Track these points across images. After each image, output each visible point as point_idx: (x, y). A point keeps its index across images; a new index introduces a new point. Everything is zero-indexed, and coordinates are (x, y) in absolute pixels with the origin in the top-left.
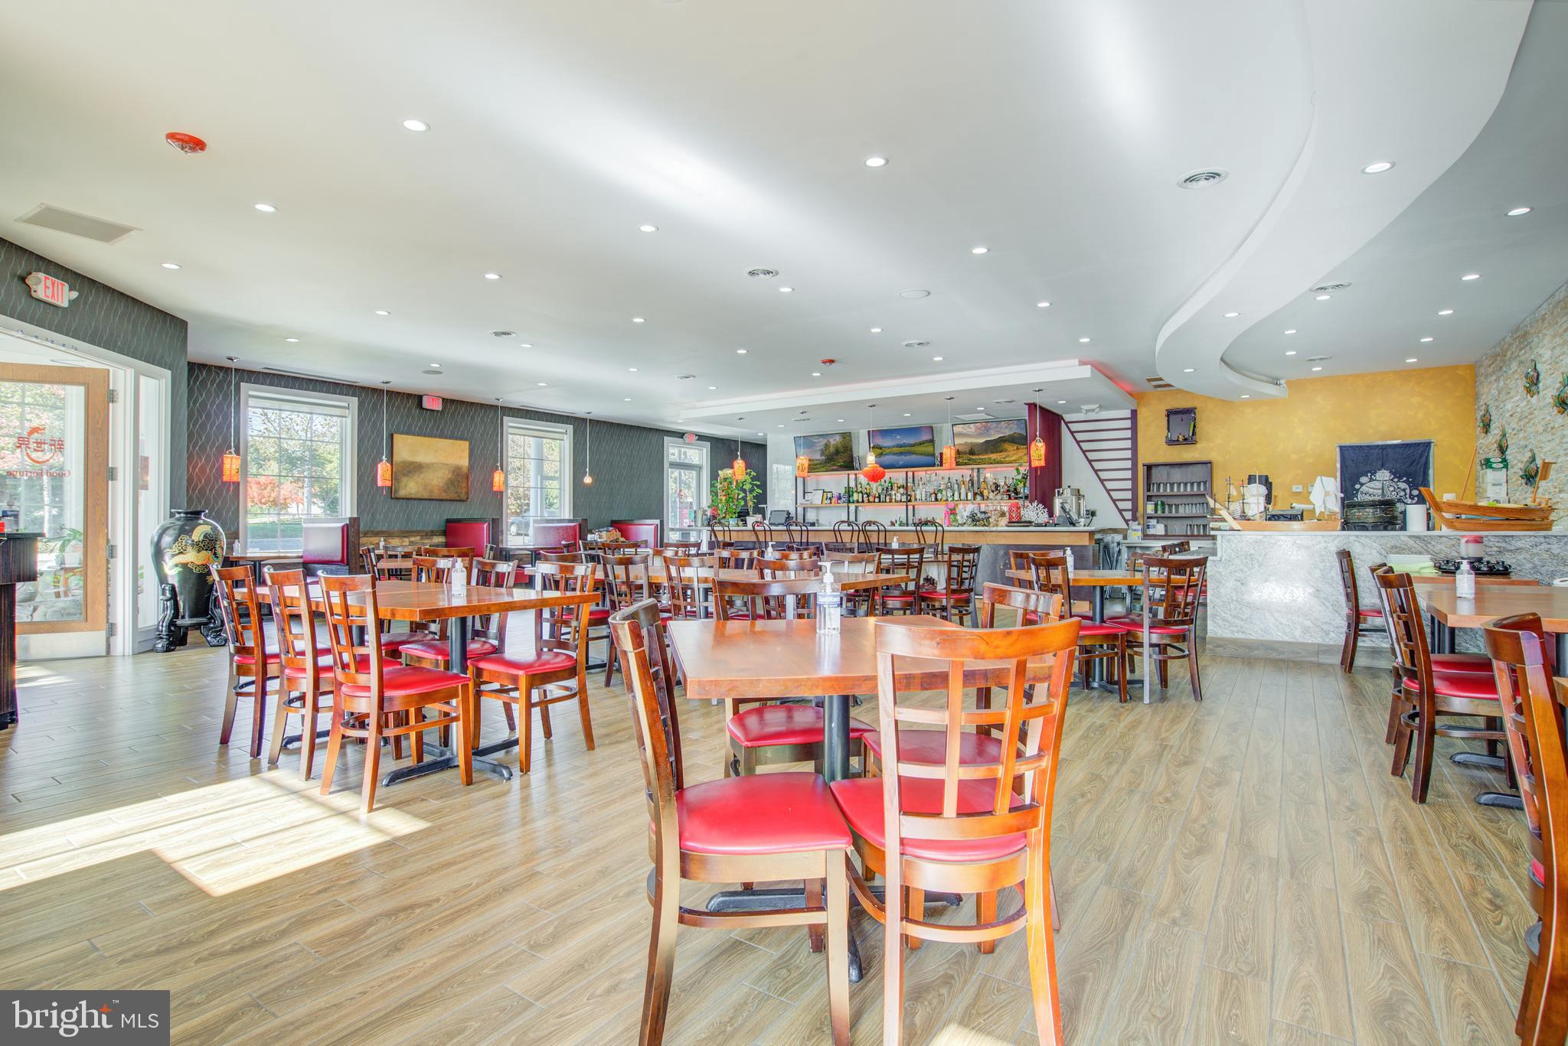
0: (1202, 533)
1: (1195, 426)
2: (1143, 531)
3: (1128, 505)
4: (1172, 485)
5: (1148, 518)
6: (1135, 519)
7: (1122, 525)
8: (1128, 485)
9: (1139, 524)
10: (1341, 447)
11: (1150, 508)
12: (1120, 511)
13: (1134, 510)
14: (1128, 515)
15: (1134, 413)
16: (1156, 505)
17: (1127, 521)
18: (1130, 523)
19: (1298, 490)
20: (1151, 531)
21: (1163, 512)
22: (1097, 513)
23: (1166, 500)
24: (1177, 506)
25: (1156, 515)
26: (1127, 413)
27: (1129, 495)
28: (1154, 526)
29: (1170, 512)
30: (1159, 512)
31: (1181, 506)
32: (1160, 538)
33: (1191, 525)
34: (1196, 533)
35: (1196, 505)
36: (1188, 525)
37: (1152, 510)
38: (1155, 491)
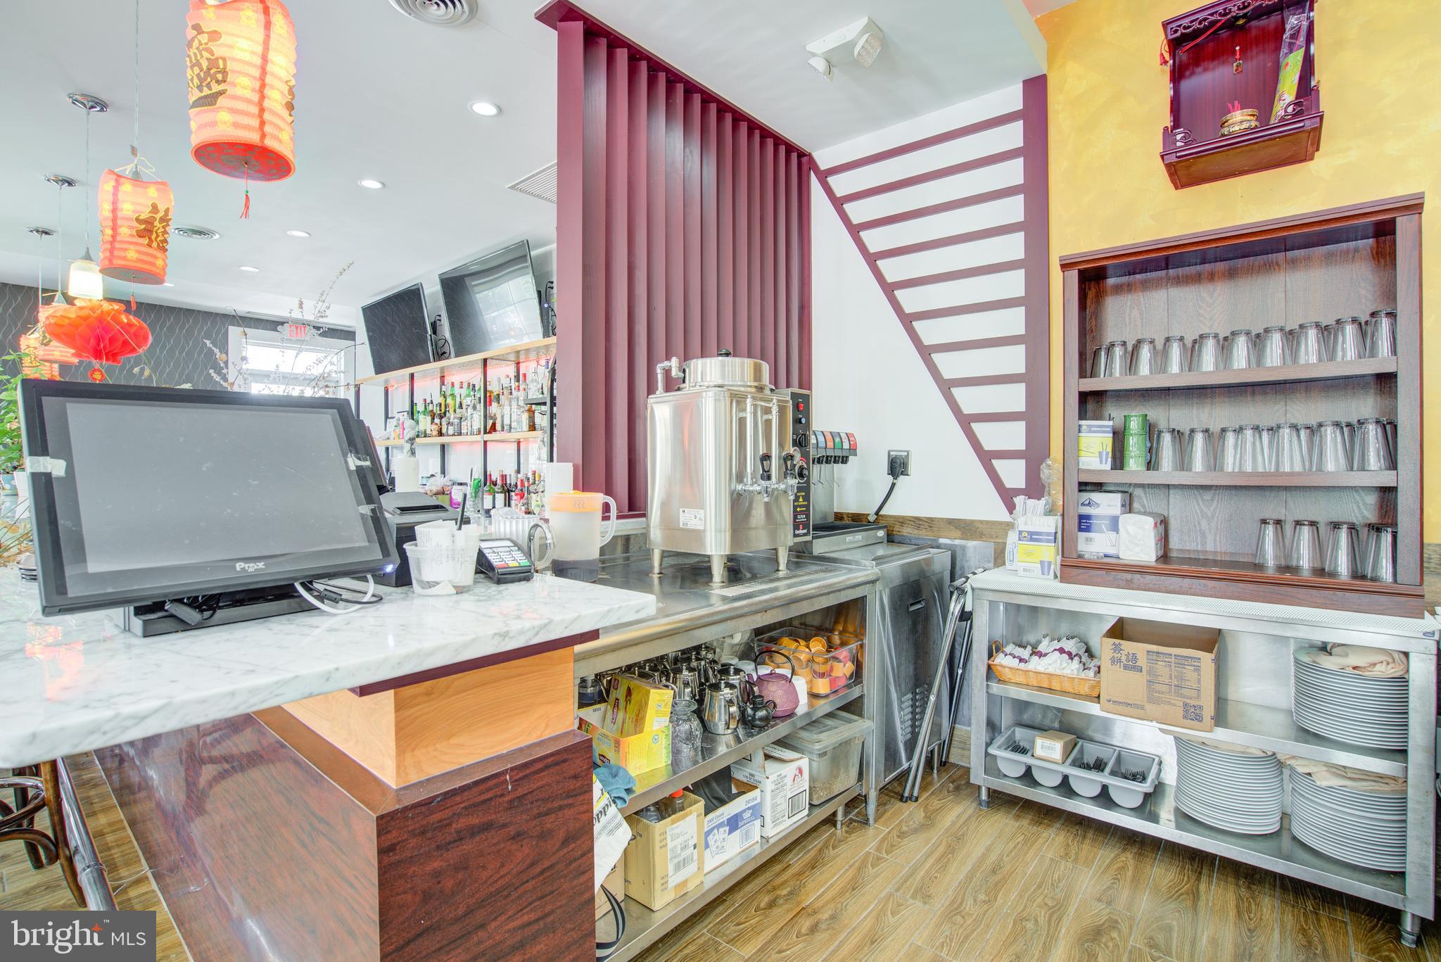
0: (1343, 566)
1: (1306, 67)
2: (1065, 542)
3: (1013, 436)
4: (1192, 347)
5: (1083, 486)
6: (1035, 488)
7: (993, 510)
8: (1014, 360)
9: (1050, 512)
11: (1094, 447)
12: (987, 458)
13: (1034, 455)
14: (1014, 473)
15: (1036, 88)
16: (1119, 437)
17: (1008, 497)
18: (1019, 500)
20: (1095, 545)
21: (1151, 465)
22: (913, 467)
23: (1160, 414)
24: (1215, 439)
25: (1118, 477)
26: (1012, 98)
27: (1014, 398)
28: (1114, 524)
29: (1183, 462)
30: (1135, 462)
31: (1230, 438)
32: (1129, 576)
33: (1278, 522)
34: (1305, 560)
35: (1314, 430)
36: (1264, 522)
37: (1100, 454)
38: (1117, 373)
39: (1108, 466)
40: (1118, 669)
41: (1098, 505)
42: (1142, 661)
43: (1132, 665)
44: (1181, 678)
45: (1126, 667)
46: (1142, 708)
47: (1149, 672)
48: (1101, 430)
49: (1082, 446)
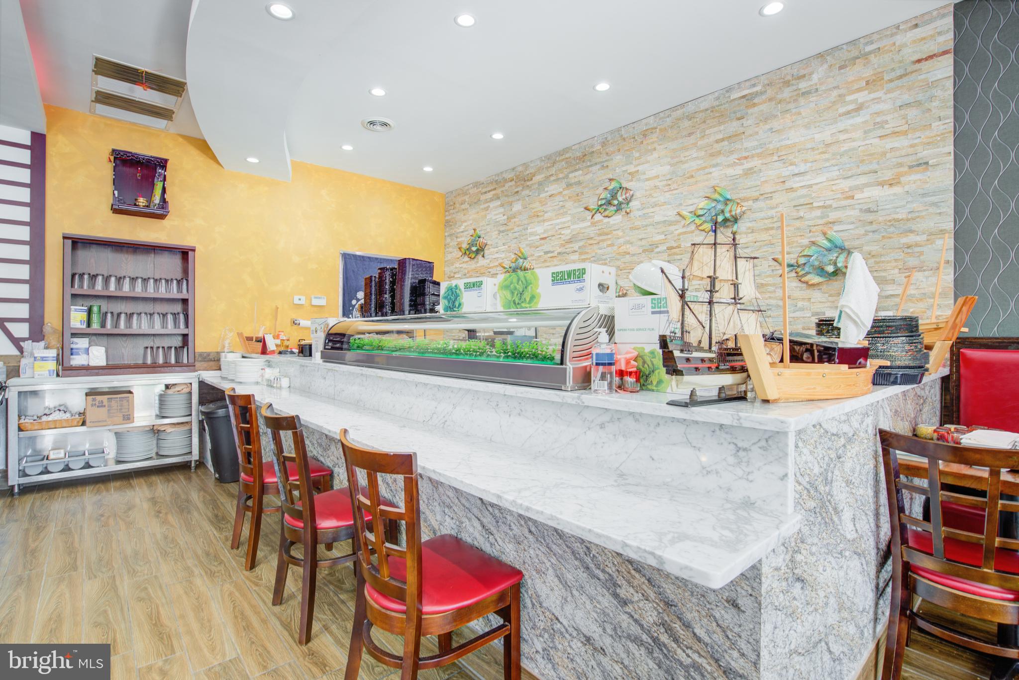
0: (173, 361)
1: (164, 190)
2: (64, 360)
4: (119, 280)
5: (74, 335)
6: (36, 337)
9: (47, 347)
10: (346, 257)
11: (77, 318)
13: (35, 320)
15: (39, 139)
16: (89, 313)
19: (300, 302)
20: (78, 360)
21: (103, 325)
23: (105, 306)
24: (130, 316)
25: (89, 331)
26: (24, 138)
28: (87, 351)
29: (116, 325)
30: (96, 325)
31: (135, 317)
32: (97, 371)
33: (152, 348)
34: (161, 361)
35: (164, 315)
36: (147, 348)
37: (81, 321)
38: (85, 287)
39: (84, 326)
40: (95, 408)
41: (77, 343)
42: (106, 403)
43: (101, 405)
44: (122, 405)
45: (98, 407)
46: (106, 421)
47: (108, 406)
48: (81, 311)
49: (72, 317)
